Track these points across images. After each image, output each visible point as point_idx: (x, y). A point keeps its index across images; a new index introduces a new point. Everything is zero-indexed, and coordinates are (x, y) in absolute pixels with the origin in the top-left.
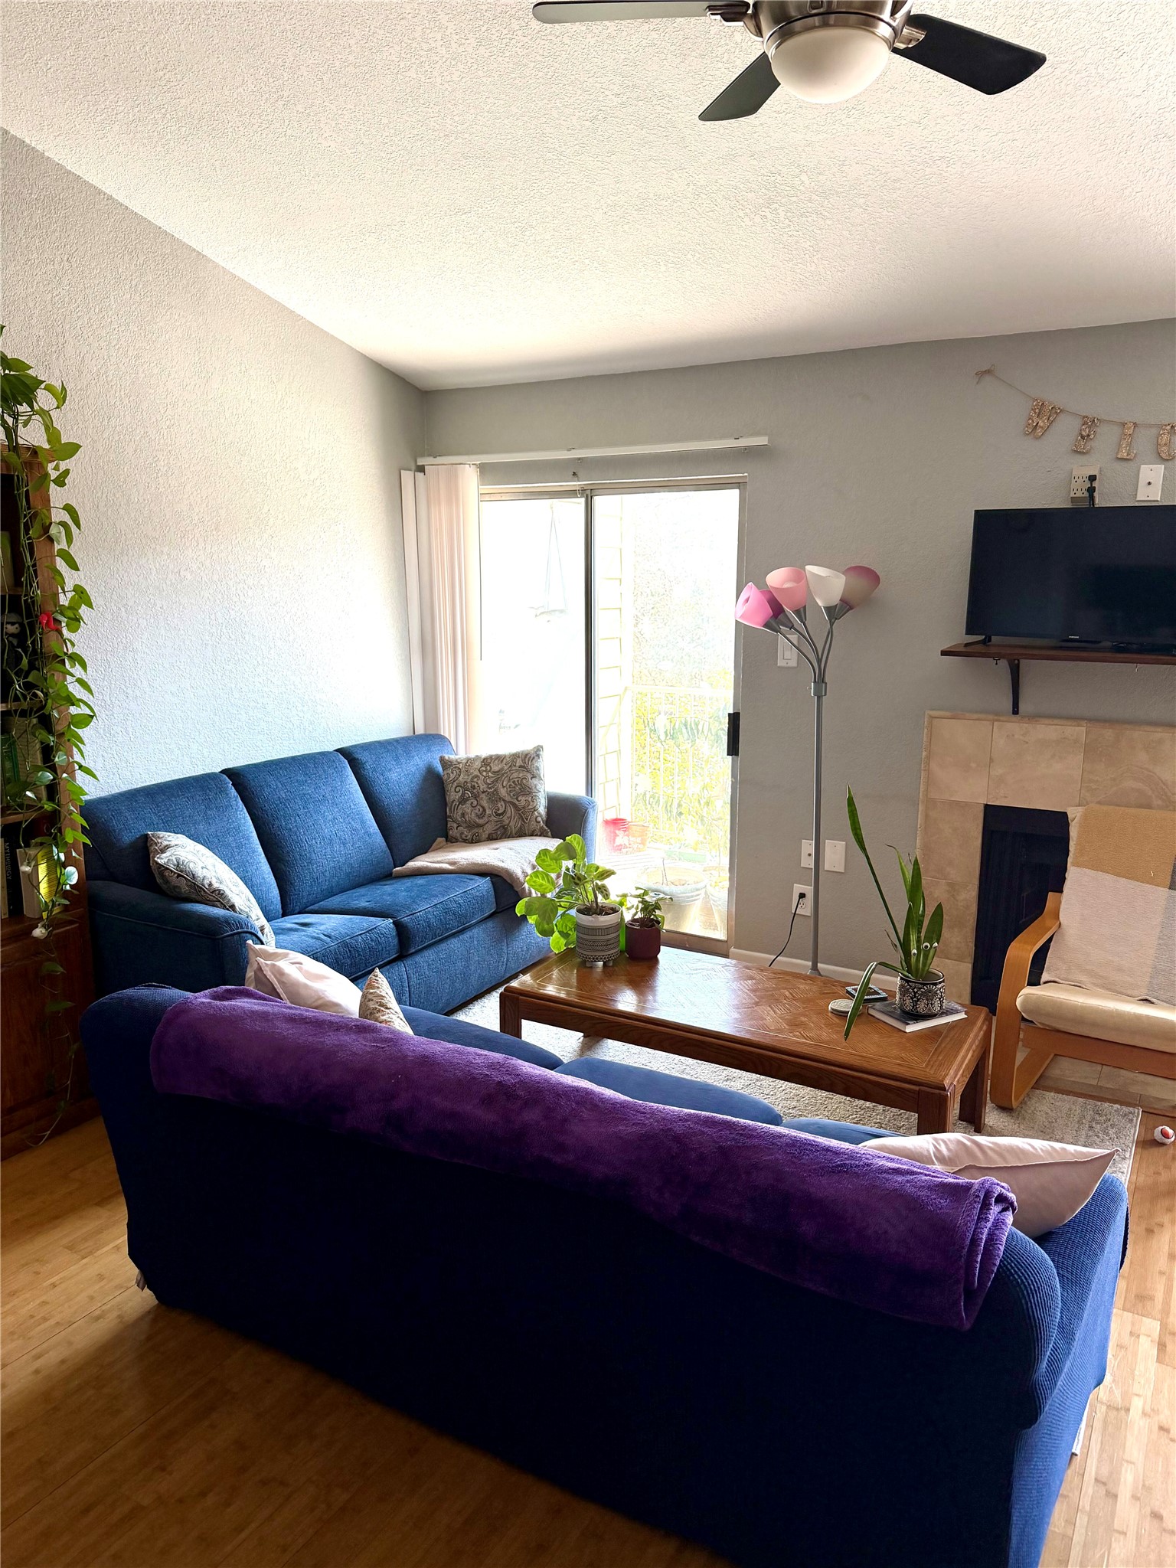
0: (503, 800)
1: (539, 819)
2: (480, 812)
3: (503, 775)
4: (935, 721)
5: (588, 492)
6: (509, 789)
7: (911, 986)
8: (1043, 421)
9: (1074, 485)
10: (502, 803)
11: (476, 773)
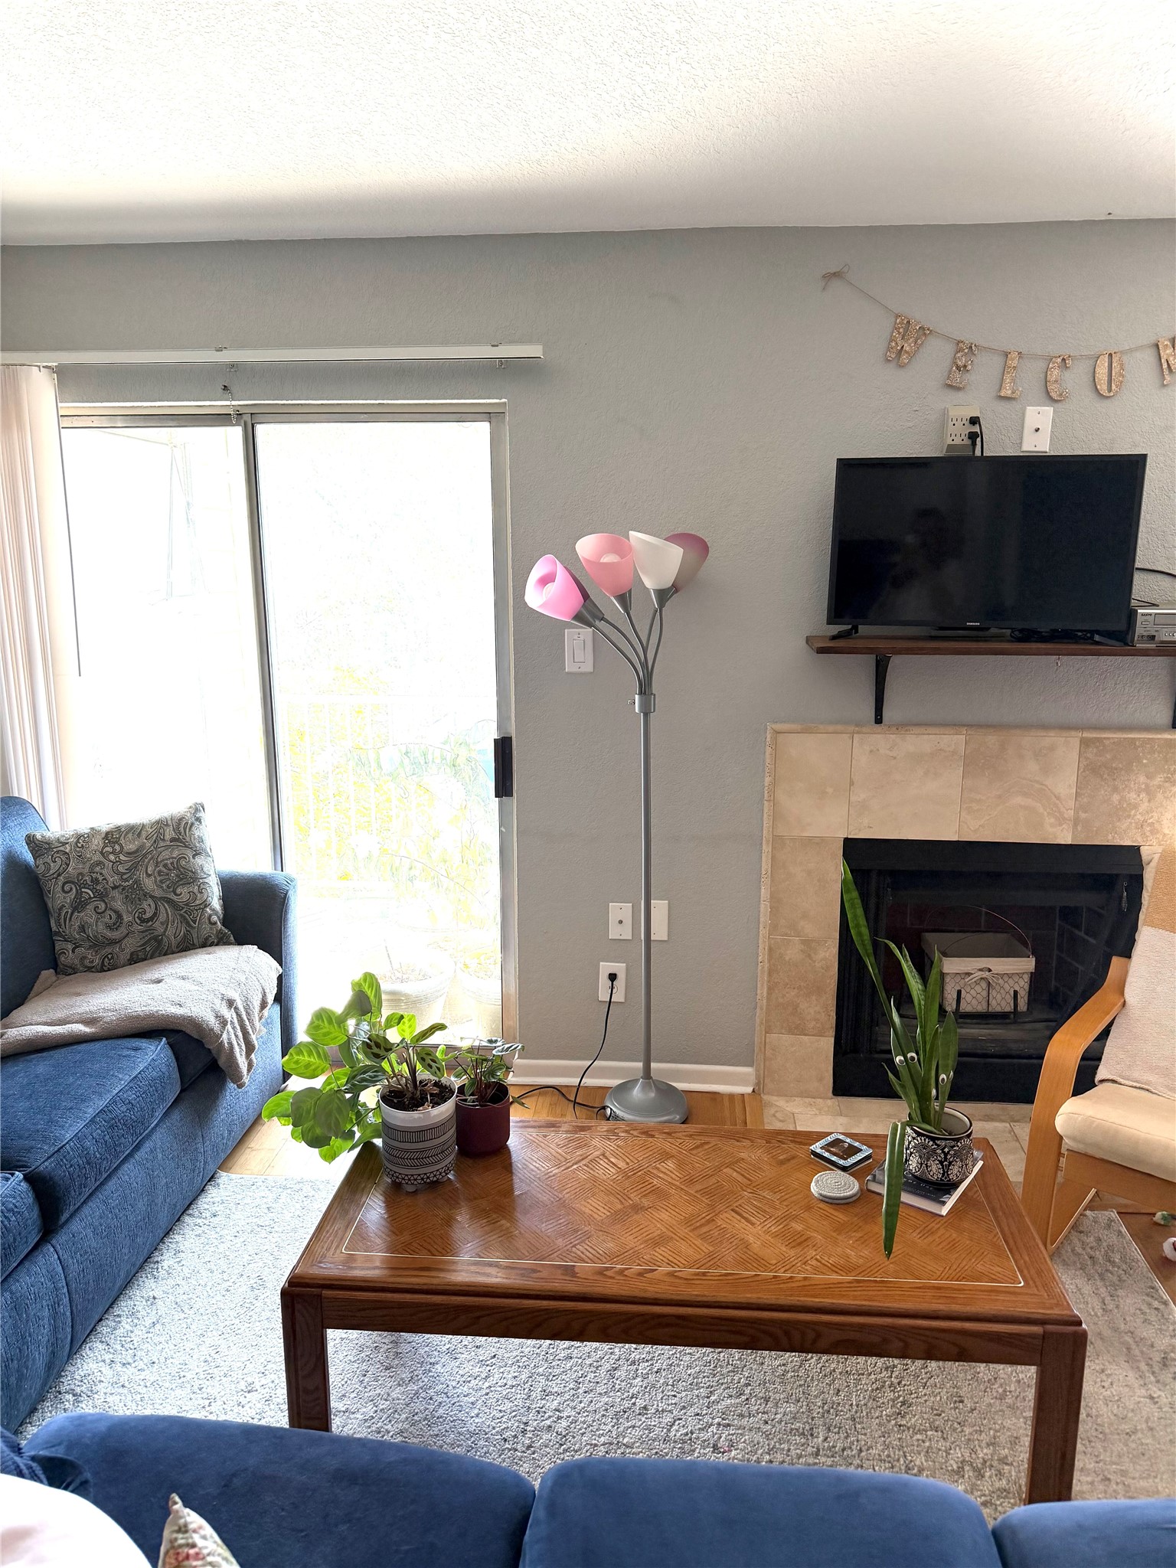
0: (152, 897)
1: (215, 918)
2: (113, 920)
3: (145, 856)
4: (781, 737)
5: (247, 418)
6: (159, 879)
7: (938, 1146)
8: (910, 345)
9: (951, 429)
10: (150, 901)
11: (97, 857)
